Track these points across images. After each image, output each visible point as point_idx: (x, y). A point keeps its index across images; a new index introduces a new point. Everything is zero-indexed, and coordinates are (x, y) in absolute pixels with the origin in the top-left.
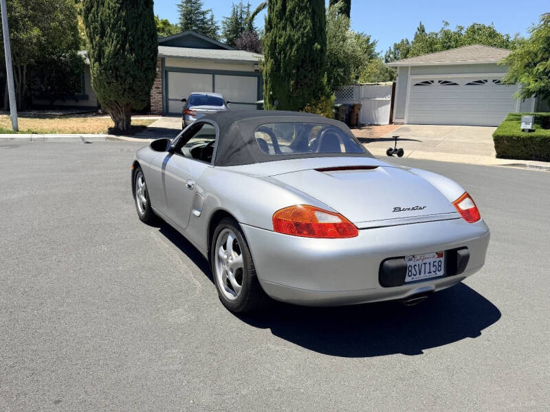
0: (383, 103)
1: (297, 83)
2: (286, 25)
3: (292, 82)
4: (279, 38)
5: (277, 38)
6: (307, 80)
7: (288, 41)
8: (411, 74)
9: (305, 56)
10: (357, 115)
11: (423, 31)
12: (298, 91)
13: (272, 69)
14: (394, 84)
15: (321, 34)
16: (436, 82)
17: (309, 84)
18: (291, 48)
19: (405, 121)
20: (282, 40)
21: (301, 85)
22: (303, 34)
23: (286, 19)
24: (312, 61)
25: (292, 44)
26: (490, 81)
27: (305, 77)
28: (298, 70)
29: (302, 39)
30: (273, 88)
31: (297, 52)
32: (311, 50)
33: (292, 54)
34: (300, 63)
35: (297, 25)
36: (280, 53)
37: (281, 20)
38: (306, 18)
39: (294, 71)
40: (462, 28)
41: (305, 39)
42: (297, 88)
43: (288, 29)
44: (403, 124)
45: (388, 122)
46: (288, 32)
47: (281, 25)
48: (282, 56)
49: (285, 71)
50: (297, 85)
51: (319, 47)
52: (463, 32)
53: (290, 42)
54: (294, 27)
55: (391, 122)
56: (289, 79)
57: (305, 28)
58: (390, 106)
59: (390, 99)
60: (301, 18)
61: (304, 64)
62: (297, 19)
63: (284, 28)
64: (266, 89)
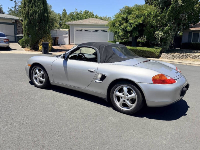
0: (66, 37)
1: (39, 28)
2: (32, 5)
3: (37, 28)
4: (30, 11)
5: (29, 11)
6: (43, 28)
7: (34, 12)
8: (75, 27)
9: (42, 18)
10: (57, 41)
11: (65, 11)
12: (40, 31)
13: (28, 23)
14: (69, 30)
15: (46, 10)
16: (83, 30)
17: (44, 29)
18: (36, 15)
19: (74, 43)
20: (31, 11)
21: (41, 29)
22: (40, 10)
23: (32, 3)
24: (44, 20)
25: (36, 13)
26: (100, 30)
27: (42, 26)
28: (39, 24)
29: (40, 12)
30: (28, 30)
31: (38, 17)
32: (44, 16)
33: (36, 17)
34: (40, 21)
35: (37, 6)
36: (31, 16)
37: (30, 4)
38: (40, 4)
39: (37, 24)
40: (81, 12)
41: (41, 12)
42: (39, 30)
43: (34, 7)
44: (73, 44)
45: (68, 44)
46: (34, 8)
47: (30, 5)
48: (32, 18)
49: (34, 23)
50: (39, 29)
51: (47, 15)
52: (82, 13)
53: (35, 12)
54: (36, 7)
55: (69, 44)
56: (35, 27)
57: (41, 8)
58: (68, 38)
59: (68, 35)
60: (39, 4)
61: (41, 21)
62: (37, 4)
63: (32, 7)
64: (25, 30)
